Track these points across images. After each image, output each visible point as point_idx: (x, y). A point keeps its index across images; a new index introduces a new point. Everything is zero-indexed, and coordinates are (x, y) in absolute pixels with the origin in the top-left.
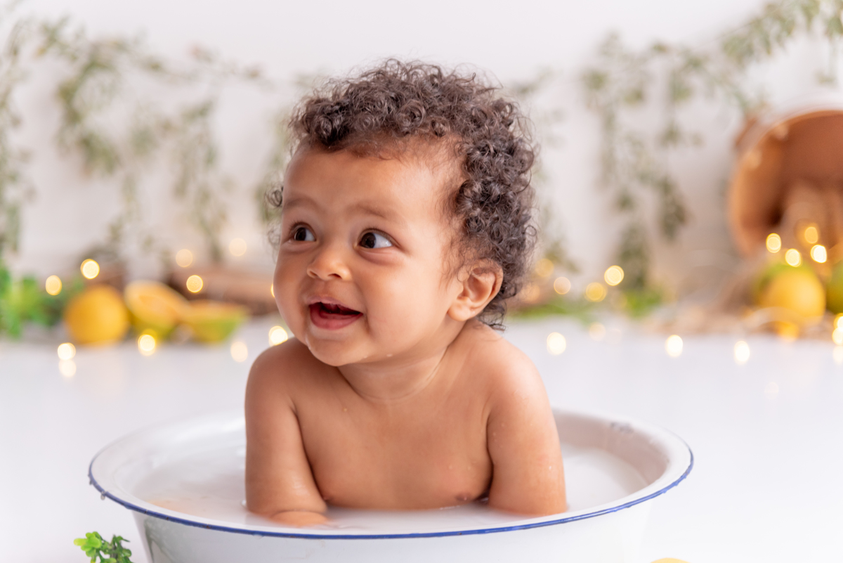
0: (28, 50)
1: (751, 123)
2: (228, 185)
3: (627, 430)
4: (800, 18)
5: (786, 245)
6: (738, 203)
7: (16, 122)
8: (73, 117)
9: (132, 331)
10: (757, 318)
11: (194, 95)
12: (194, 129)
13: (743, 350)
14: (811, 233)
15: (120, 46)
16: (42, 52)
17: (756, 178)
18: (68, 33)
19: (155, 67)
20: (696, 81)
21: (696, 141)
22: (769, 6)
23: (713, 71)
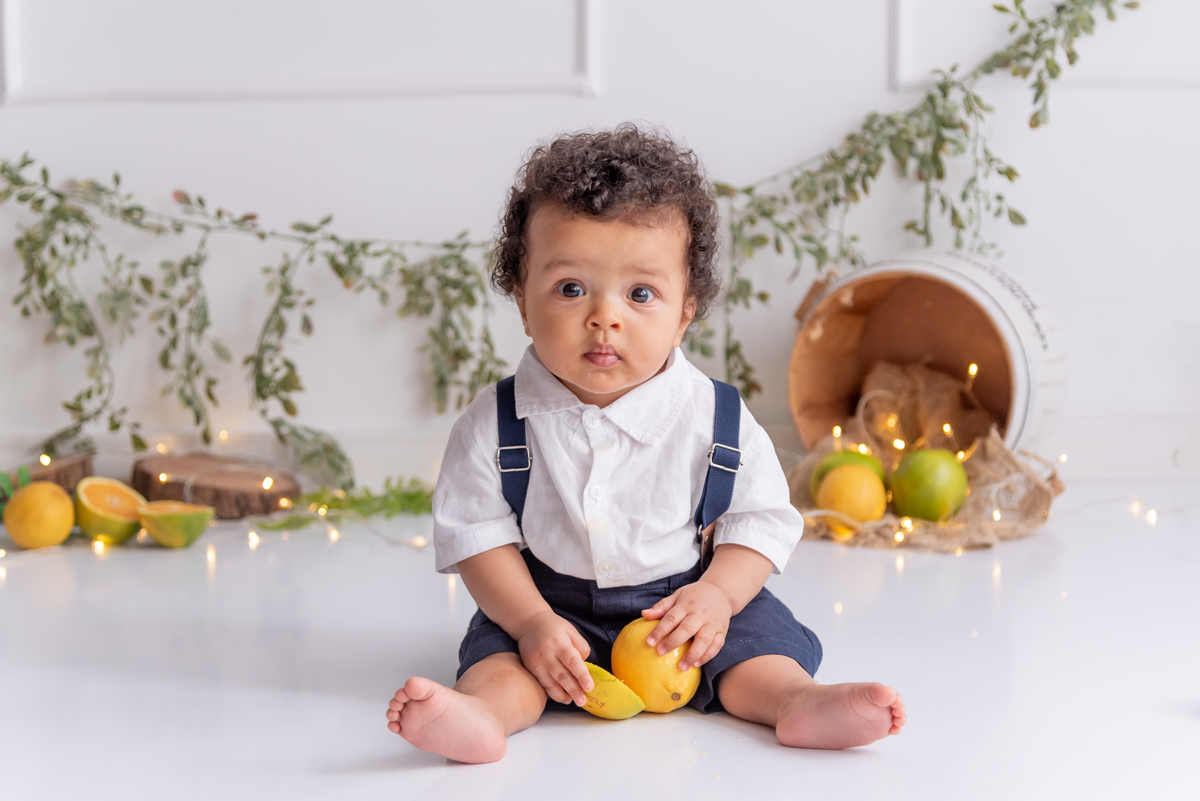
2: (222, 353)
4: (886, 153)
5: (850, 437)
9: (80, 534)
11: (178, 249)
12: (180, 289)
15: (97, 189)
18: (31, 174)
19: (132, 215)
20: (763, 227)
21: (763, 297)
22: (851, 138)
23: (782, 218)
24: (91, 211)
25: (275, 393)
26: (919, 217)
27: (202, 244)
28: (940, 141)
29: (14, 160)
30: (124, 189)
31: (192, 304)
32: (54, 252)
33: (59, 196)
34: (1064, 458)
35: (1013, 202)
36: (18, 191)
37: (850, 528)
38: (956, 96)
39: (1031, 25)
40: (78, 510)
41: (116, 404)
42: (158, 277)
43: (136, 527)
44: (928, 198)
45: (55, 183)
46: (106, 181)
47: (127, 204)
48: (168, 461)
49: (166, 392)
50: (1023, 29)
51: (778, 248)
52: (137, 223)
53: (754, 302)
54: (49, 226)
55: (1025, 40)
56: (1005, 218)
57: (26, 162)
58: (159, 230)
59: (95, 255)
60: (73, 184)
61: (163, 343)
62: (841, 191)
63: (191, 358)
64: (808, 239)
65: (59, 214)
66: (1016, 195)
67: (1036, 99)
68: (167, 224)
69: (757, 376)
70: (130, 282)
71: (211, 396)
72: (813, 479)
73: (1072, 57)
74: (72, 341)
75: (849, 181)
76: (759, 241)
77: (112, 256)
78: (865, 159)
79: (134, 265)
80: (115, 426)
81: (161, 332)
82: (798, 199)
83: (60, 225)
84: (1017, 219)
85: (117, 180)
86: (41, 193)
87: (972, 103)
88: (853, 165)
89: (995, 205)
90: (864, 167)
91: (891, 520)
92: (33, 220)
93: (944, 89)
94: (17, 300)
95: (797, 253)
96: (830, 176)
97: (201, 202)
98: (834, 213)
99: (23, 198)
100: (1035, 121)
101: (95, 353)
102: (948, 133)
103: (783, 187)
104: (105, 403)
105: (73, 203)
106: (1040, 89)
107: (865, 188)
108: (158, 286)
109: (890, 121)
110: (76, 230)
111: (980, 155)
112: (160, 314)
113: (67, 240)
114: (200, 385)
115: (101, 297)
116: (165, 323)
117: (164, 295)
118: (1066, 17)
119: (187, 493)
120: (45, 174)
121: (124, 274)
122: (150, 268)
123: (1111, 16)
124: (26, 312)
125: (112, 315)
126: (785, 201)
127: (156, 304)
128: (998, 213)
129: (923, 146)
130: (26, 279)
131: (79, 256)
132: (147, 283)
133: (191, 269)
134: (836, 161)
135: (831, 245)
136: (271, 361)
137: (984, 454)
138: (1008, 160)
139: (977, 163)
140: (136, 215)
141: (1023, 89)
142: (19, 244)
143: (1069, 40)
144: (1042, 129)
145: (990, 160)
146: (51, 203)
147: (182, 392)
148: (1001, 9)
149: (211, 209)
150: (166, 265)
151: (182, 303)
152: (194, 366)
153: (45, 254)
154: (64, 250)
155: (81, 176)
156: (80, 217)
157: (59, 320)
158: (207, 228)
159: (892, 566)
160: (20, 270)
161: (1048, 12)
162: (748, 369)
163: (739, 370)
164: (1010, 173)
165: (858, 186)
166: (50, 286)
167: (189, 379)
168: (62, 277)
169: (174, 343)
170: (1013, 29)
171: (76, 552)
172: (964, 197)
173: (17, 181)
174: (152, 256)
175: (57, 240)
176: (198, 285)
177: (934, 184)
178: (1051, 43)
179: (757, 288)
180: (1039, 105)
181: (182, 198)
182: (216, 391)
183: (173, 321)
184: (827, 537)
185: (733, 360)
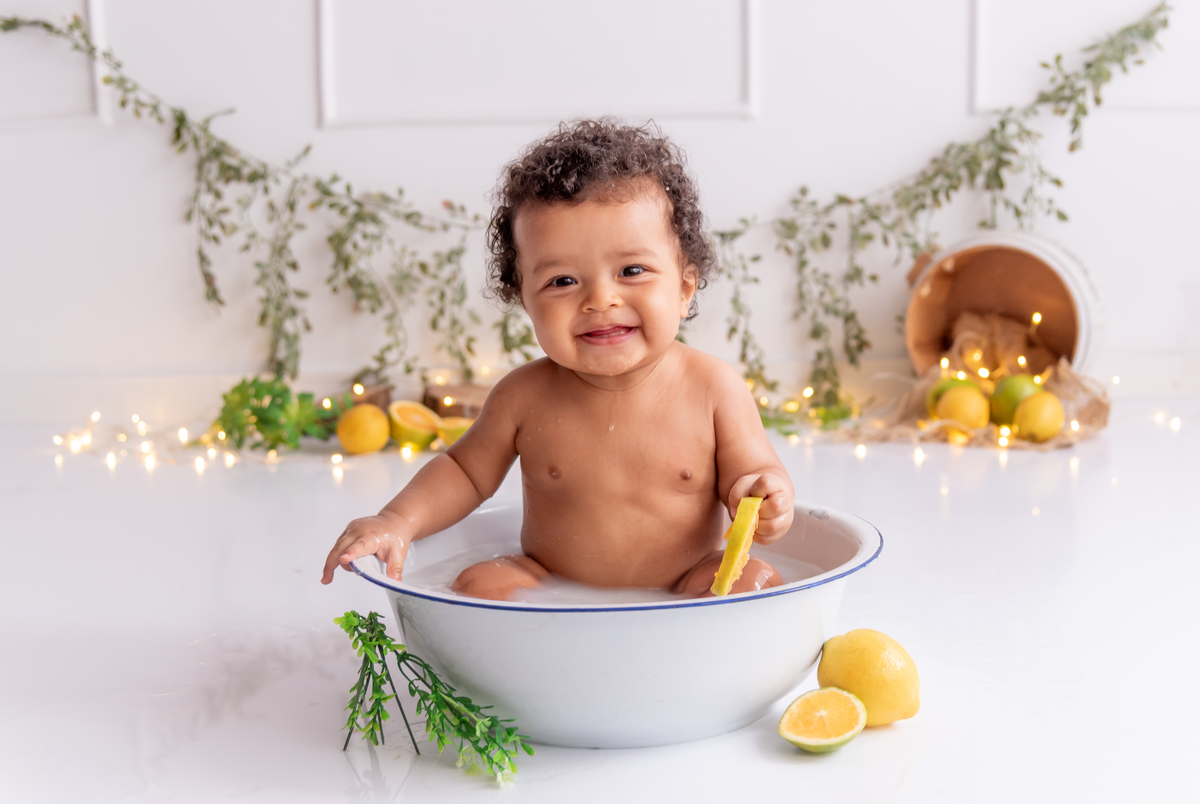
0: (302, 204)
1: (922, 259)
2: (475, 318)
3: (823, 517)
4: (964, 173)
5: (953, 366)
6: (913, 329)
7: (294, 266)
8: (344, 261)
9: (393, 442)
10: (928, 427)
11: (446, 242)
12: (447, 271)
13: (919, 455)
14: (977, 356)
15: (385, 199)
16: (314, 206)
17: (926, 305)
18: (338, 188)
19: (411, 218)
20: (873, 227)
21: (874, 278)
22: (935, 161)
23: (888, 220)
24: (383, 215)
25: (518, 346)
26: (988, 217)
27: (463, 239)
28: (1001, 163)
29: (325, 177)
30: (406, 199)
31: (456, 284)
32: (355, 246)
33: (359, 204)
34: (1116, 380)
35: (1061, 204)
36: (328, 200)
37: (964, 433)
38: (1012, 129)
39: (1067, 77)
40: (392, 424)
41: (409, 354)
42: (431, 262)
43: (434, 437)
44: (994, 202)
45: (356, 194)
46: (393, 193)
47: (409, 210)
48: (448, 390)
49: (439, 348)
50: (1060, 80)
51: (886, 241)
52: (417, 224)
53: (867, 283)
54: (351, 226)
55: (1062, 88)
56: (1053, 218)
57: (335, 179)
58: (431, 229)
59: (386, 248)
60: (368, 196)
61: (432, 312)
62: (929, 201)
63: (454, 322)
64: (906, 235)
65: (359, 217)
66: (1062, 199)
67: (1074, 130)
68: (437, 225)
69: (868, 336)
70: (411, 266)
71: (470, 349)
72: (929, 400)
73: (1098, 101)
74: (373, 311)
75: (935, 193)
76: (869, 238)
77: (398, 246)
78: (948, 176)
79: (414, 254)
80: (409, 370)
81: (431, 304)
82: (899, 206)
83: (360, 226)
84: (1062, 217)
85: (401, 192)
86: (345, 202)
87: (1025, 134)
88: (939, 181)
89: (1046, 206)
90: (947, 183)
91: (993, 427)
92: (339, 222)
93: (1003, 125)
94: (330, 280)
95: (900, 245)
96: (921, 189)
97: (463, 209)
98: (922, 216)
99: (332, 206)
100: (1073, 147)
101: (391, 317)
102: (1007, 156)
103: (887, 198)
104: (402, 354)
105: (368, 209)
106: (1076, 124)
107: (948, 197)
108: (432, 269)
109: (963, 149)
110: (371, 229)
111: (1036, 170)
112: (431, 291)
113: (365, 236)
114: (462, 342)
115: (391, 278)
116: (435, 298)
117: (435, 277)
118: (1093, 71)
119: (467, 412)
120: (349, 189)
121: (407, 261)
122: (425, 256)
123: (1125, 70)
124: (335, 290)
125: (400, 290)
126: (888, 208)
127: (428, 282)
128: (1049, 212)
129: (987, 165)
130: (335, 266)
131: (374, 248)
132: (423, 267)
133: (455, 258)
134: (925, 179)
135: (921, 239)
136: (515, 325)
137: (1056, 378)
138: (1056, 173)
139: (1034, 176)
140: (415, 219)
141: (1063, 124)
142: (331, 240)
143: (1097, 88)
144: (1078, 154)
145: (1042, 173)
146: (353, 209)
147: (450, 349)
148: (1045, 66)
149: (470, 213)
150: (437, 255)
151: (449, 281)
152: (457, 328)
153: (348, 248)
154: (362, 244)
155: (375, 188)
156: (374, 219)
157: (359, 297)
158: (466, 228)
159: (995, 461)
160: (331, 257)
161: (1079, 68)
162: (861, 331)
163: (854, 331)
164: (1058, 183)
165: (942, 197)
166: (352, 271)
167: (453, 338)
168: (362, 264)
169: (441, 312)
170: (1053, 80)
171: (390, 456)
172: (1025, 201)
173: (326, 193)
174: (427, 248)
175: (357, 237)
176: (459, 269)
177: (997, 193)
178: (1082, 91)
179: (868, 272)
180: (1075, 136)
181: (449, 206)
182: (475, 346)
183: (442, 296)
184: (945, 440)
185: (851, 324)
